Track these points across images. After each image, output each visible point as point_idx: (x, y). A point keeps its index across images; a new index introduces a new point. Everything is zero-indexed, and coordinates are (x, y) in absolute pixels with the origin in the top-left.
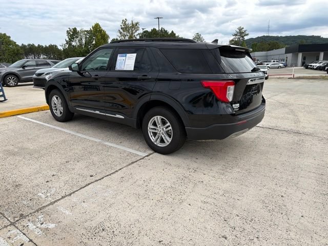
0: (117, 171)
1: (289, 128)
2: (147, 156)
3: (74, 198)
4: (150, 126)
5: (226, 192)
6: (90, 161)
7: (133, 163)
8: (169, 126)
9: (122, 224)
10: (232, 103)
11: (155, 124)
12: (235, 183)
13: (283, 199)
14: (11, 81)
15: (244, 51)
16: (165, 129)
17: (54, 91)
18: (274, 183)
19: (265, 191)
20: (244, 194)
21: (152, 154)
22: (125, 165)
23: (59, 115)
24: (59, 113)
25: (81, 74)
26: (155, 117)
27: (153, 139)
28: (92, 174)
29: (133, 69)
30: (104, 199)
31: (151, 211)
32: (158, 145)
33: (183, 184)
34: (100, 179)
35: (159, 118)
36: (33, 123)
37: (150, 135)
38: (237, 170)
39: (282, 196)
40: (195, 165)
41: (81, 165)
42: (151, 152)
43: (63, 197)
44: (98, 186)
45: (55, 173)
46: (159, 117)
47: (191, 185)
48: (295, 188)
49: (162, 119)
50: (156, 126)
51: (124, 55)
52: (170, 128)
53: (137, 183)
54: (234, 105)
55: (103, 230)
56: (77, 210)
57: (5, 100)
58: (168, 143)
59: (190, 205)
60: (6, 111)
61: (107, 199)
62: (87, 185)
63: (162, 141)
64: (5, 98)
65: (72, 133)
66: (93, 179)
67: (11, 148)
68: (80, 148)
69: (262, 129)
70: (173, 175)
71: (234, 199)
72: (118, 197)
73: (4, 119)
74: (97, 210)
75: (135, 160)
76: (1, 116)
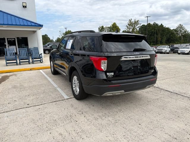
0: (42, 105)
2: (67, 99)
3: (6, 114)
4: (73, 81)
5: (83, 131)
6: (38, 97)
10: (106, 72)
12: (97, 127)
18: (124, 134)
20: (92, 136)
21: (72, 98)
22: (50, 102)
23: (53, 71)
27: (74, 89)
28: (30, 103)
29: (70, 48)
32: (75, 93)
33: (64, 120)
34: (29, 107)
37: (74, 86)
38: (109, 119)
41: (32, 98)
42: (73, 96)
43: (4, 112)
44: (24, 110)
45: (17, 100)
46: (76, 77)
47: (68, 122)
51: (70, 40)
52: (78, 83)
53: (42, 114)
58: (78, 93)
59: (51, 133)
60: (36, 67)
61: (18, 118)
62: (20, 109)
67: (18, 85)
68: (44, 89)
70: (66, 113)
71: (81, 137)
72: (24, 119)
73: (34, 71)
74: (6, 122)
75: (58, 100)
76: (33, 69)
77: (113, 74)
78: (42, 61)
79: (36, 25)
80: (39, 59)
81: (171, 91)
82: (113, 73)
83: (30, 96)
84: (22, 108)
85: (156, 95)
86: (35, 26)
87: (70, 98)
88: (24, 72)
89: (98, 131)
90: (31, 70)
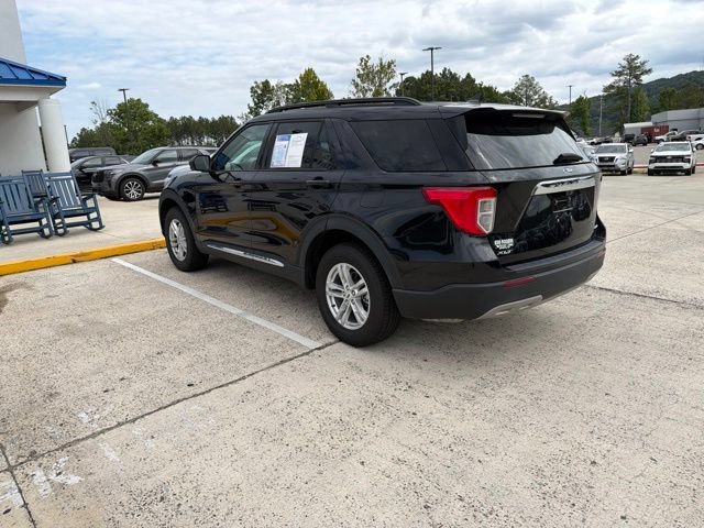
0: (244, 378)
1: (689, 296)
2: (319, 349)
3: (137, 429)
4: (330, 284)
5: (459, 440)
6: (202, 354)
7: (282, 362)
8: (363, 287)
9: (204, 490)
10: (491, 238)
11: (338, 281)
12: (491, 421)
13: (594, 469)
14: (133, 191)
15: (542, 117)
16: (356, 291)
17: (172, 211)
18: (587, 429)
19: (556, 446)
20: (501, 449)
21: (331, 344)
22: (265, 365)
23: (181, 258)
24: (182, 254)
25: (216, 177)
26: (338, 266)
27: (335, 311)
28: (192, 380)
29: (299, 165)
30: (193, 435)
31: (273, 469)
32: (345, 326)
33: (368, 415)
34: (203, 393)
35: (344, 268)
36: (134, 272)
37: (331, 302)
38: (510, 393)
39: (594, 463)
40: (415, 374)
41: (181, 361)
42: (331, 339)
43: (119, 424)
44: (193, 406)
45: (126, 375)
46: (345, 265)
47: (386, 419)
48: (638, 445)
49: (351, 270)
50: (341, 284)
51: (286, 136)
52: (366, 290)
53: (272, 407)
54: (497, 243)
55: (162, 498)
56: (132, 454)
57: (102, 227)
58: (363, 323)
59: (363, 463)
60: (94, 250)
61: (198, 434)
62: (173, 404)
63: (352, 318)
64: (100, 223)
65: (196, 294)
66: (192, 391)
67: (75, 320)
68: (196, 325)
69: (617, 296)
70: (356, 394)
71: (471, 459)
72: (221, 434)
73: (88, 264)
74: (168, 456)
75: (291, 357)
76: (82, 258)
77: (510, 242)
78: (95, 225)
79: (37, 77)
80: (84, 218)
81: (616, 289)
82: (511, 240)
83: (166, 355)
84: (178, 401)
85: (583, 304)
86: (33, 81)
87: (327, 345)
88: (53, 270)
89: (507, 433)
90: (74, 262)
